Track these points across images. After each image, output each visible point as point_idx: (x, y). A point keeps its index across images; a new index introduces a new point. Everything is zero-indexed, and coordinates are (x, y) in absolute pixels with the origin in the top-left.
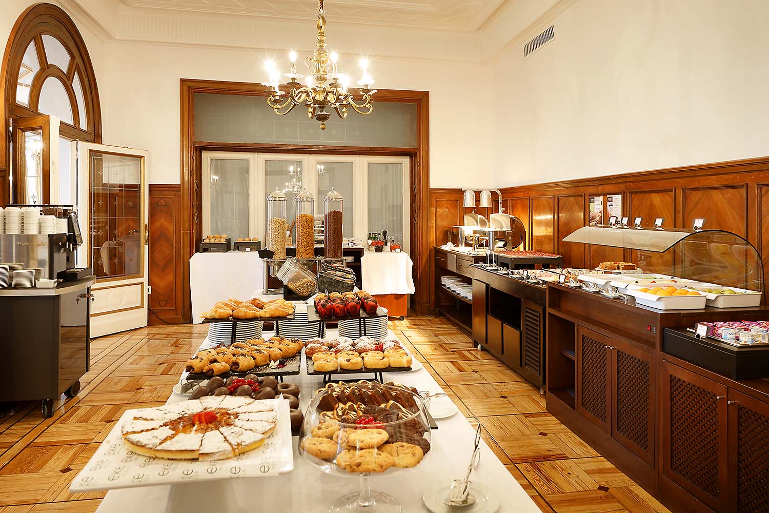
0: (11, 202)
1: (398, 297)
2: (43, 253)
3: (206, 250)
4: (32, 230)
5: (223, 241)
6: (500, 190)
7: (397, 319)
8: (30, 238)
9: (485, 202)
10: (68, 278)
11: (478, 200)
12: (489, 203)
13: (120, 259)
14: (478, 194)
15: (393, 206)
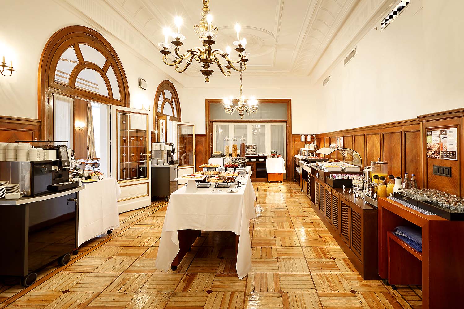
0: (156, 141)
1: (279, 174)
2: (165, 156)
3: (214, 157)
4: (163, 149)
5: (220, 154)
6: (315, 135)
7: (279, 182)
8: (162, 151)
9: (309, 139)
10: (172, 163)
11: (306, 139)
12: (310, 140)
13: (187, 160)
14: (306, 137)
15: (276, 142)
